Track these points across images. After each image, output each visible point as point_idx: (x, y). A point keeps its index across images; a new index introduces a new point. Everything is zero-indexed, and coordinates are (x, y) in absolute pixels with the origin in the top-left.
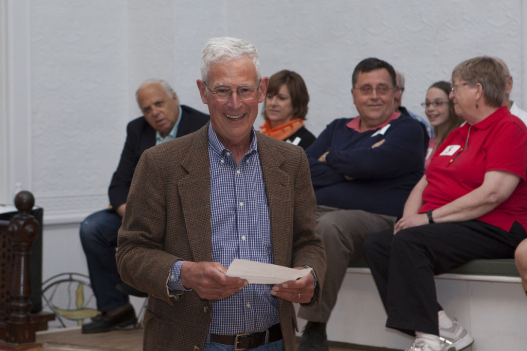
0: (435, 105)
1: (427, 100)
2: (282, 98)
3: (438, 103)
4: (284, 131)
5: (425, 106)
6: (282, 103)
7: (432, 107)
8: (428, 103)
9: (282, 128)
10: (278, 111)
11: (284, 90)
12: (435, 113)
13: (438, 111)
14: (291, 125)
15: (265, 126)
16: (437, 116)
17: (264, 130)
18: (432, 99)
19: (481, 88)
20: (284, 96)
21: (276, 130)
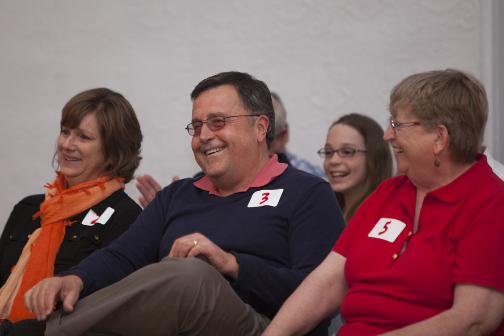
0: (341, 154)
1: (327, 145)
2: (84, 137)
3: (347, 151)
4: (88, 193)
5: (324, 155)
6: (85, 146)
7: (336, 158)
8: (329, 151)
9: (84, 189)
10: (77, 159)
11: (89, 123)
12: (342, 168)
13: (346, 165)
14: (101, 185)
15: (56, 185)
16: (345, 174)
17: (54, 191)
18: (337, 144)
19: (445, 133)
20: (88, 135)
21: (75, 192)
